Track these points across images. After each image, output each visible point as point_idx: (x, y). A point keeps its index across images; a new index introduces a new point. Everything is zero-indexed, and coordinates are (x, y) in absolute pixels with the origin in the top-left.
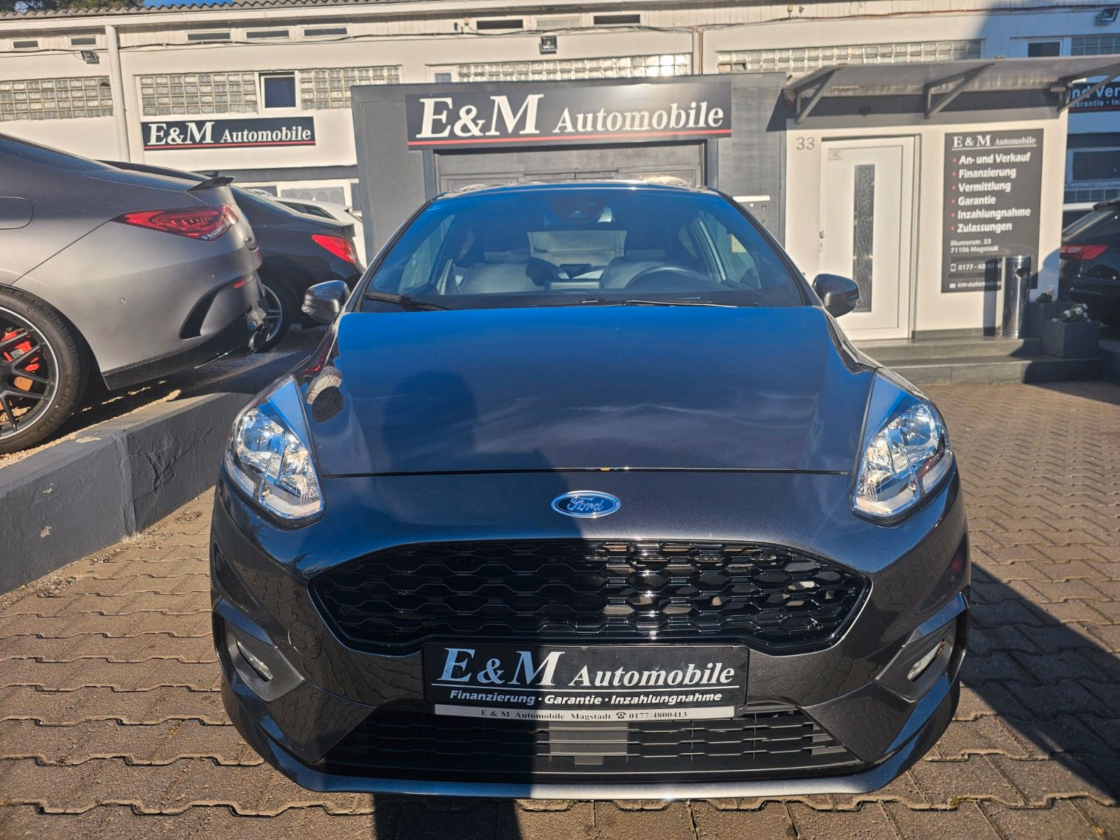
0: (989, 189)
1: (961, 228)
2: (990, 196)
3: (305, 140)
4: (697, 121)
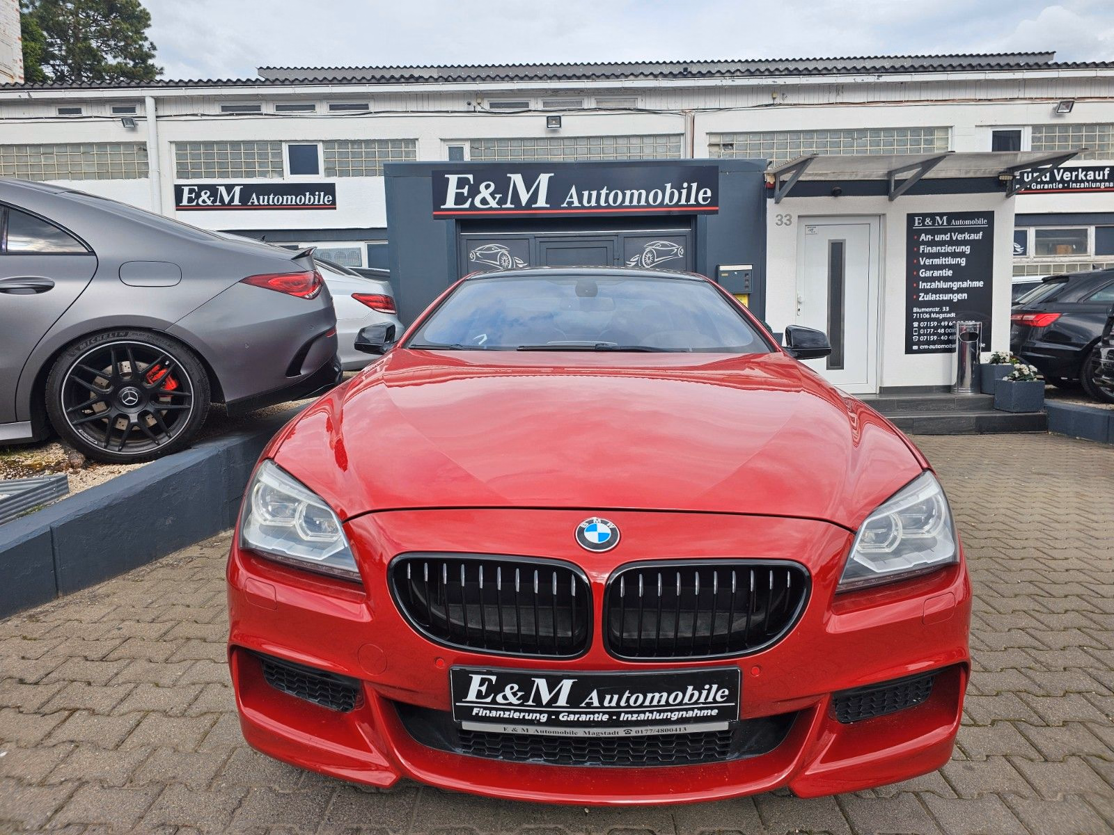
0: (947, 263)
1: (923, 297)
2: (947, 269)
3: (327, 205)
4: (688, 199)
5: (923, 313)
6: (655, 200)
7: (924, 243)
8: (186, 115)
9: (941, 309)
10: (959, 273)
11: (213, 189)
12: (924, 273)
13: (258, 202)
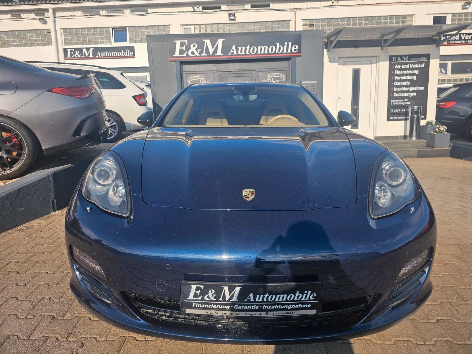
0: (407, 79)
1: (396, 95)
2: (407, 82)
3: (131, 56)
4: (287, 50)
5: (395, 102)
6: (272, 50)
7: (397, 69)
8: (67, 16)
9: (404, 100)
10: (413, 83)
11: (81, 50)
12: (396, 84)
13: (101, 55)
